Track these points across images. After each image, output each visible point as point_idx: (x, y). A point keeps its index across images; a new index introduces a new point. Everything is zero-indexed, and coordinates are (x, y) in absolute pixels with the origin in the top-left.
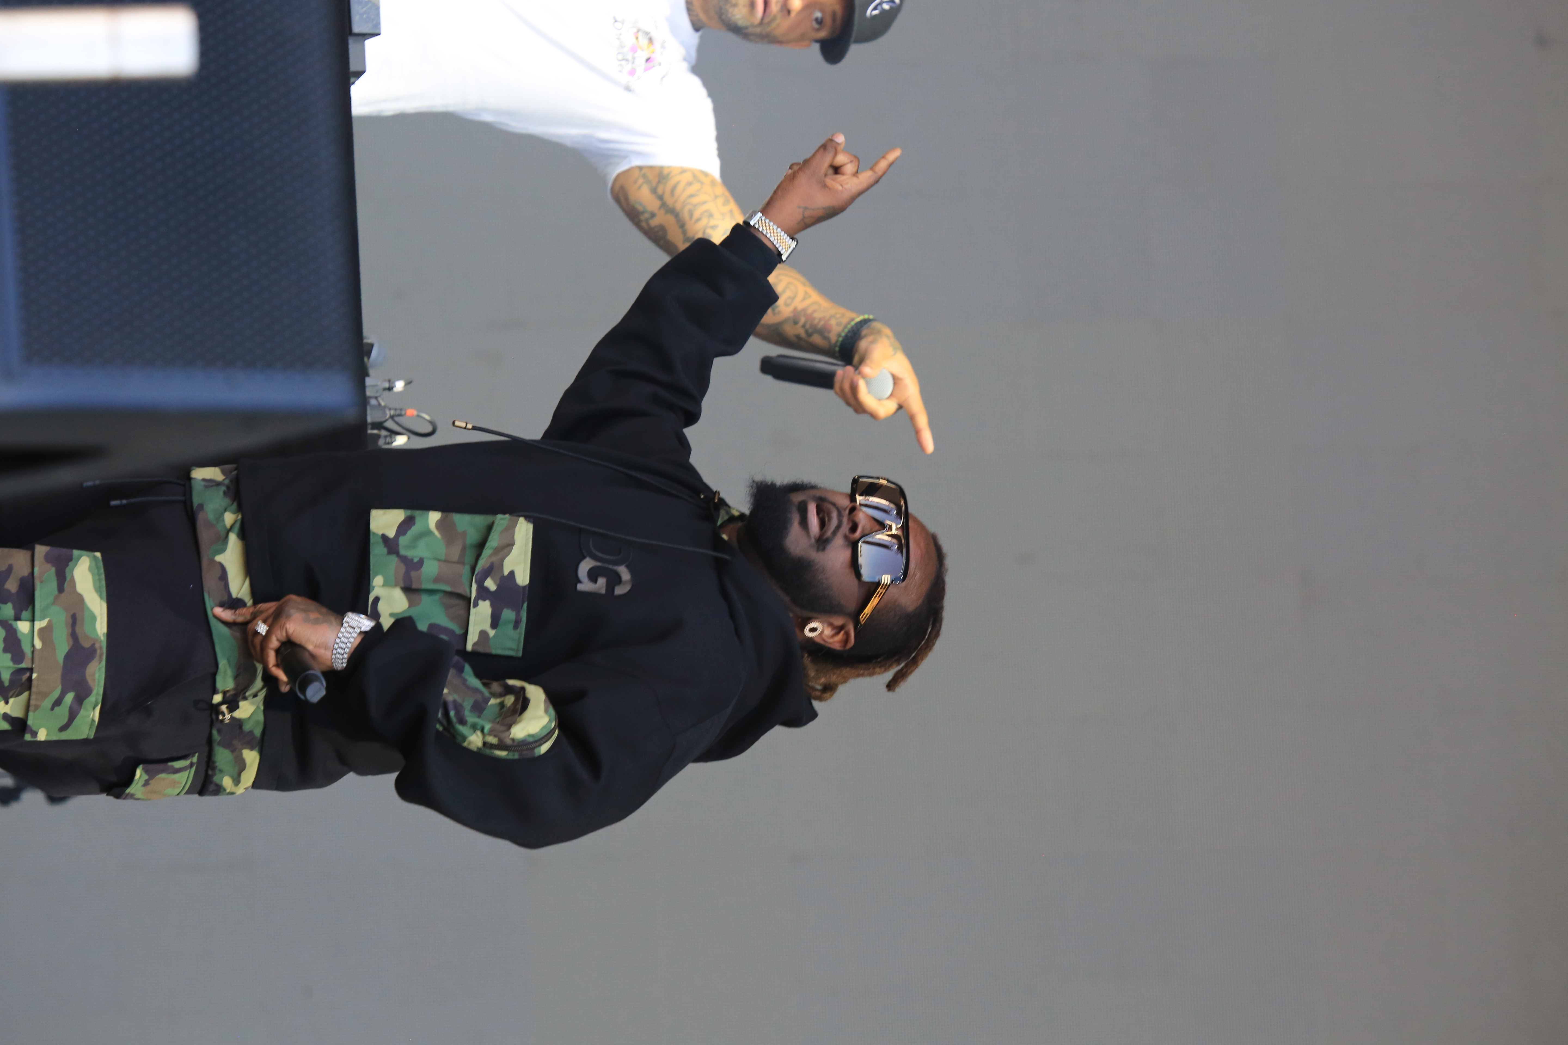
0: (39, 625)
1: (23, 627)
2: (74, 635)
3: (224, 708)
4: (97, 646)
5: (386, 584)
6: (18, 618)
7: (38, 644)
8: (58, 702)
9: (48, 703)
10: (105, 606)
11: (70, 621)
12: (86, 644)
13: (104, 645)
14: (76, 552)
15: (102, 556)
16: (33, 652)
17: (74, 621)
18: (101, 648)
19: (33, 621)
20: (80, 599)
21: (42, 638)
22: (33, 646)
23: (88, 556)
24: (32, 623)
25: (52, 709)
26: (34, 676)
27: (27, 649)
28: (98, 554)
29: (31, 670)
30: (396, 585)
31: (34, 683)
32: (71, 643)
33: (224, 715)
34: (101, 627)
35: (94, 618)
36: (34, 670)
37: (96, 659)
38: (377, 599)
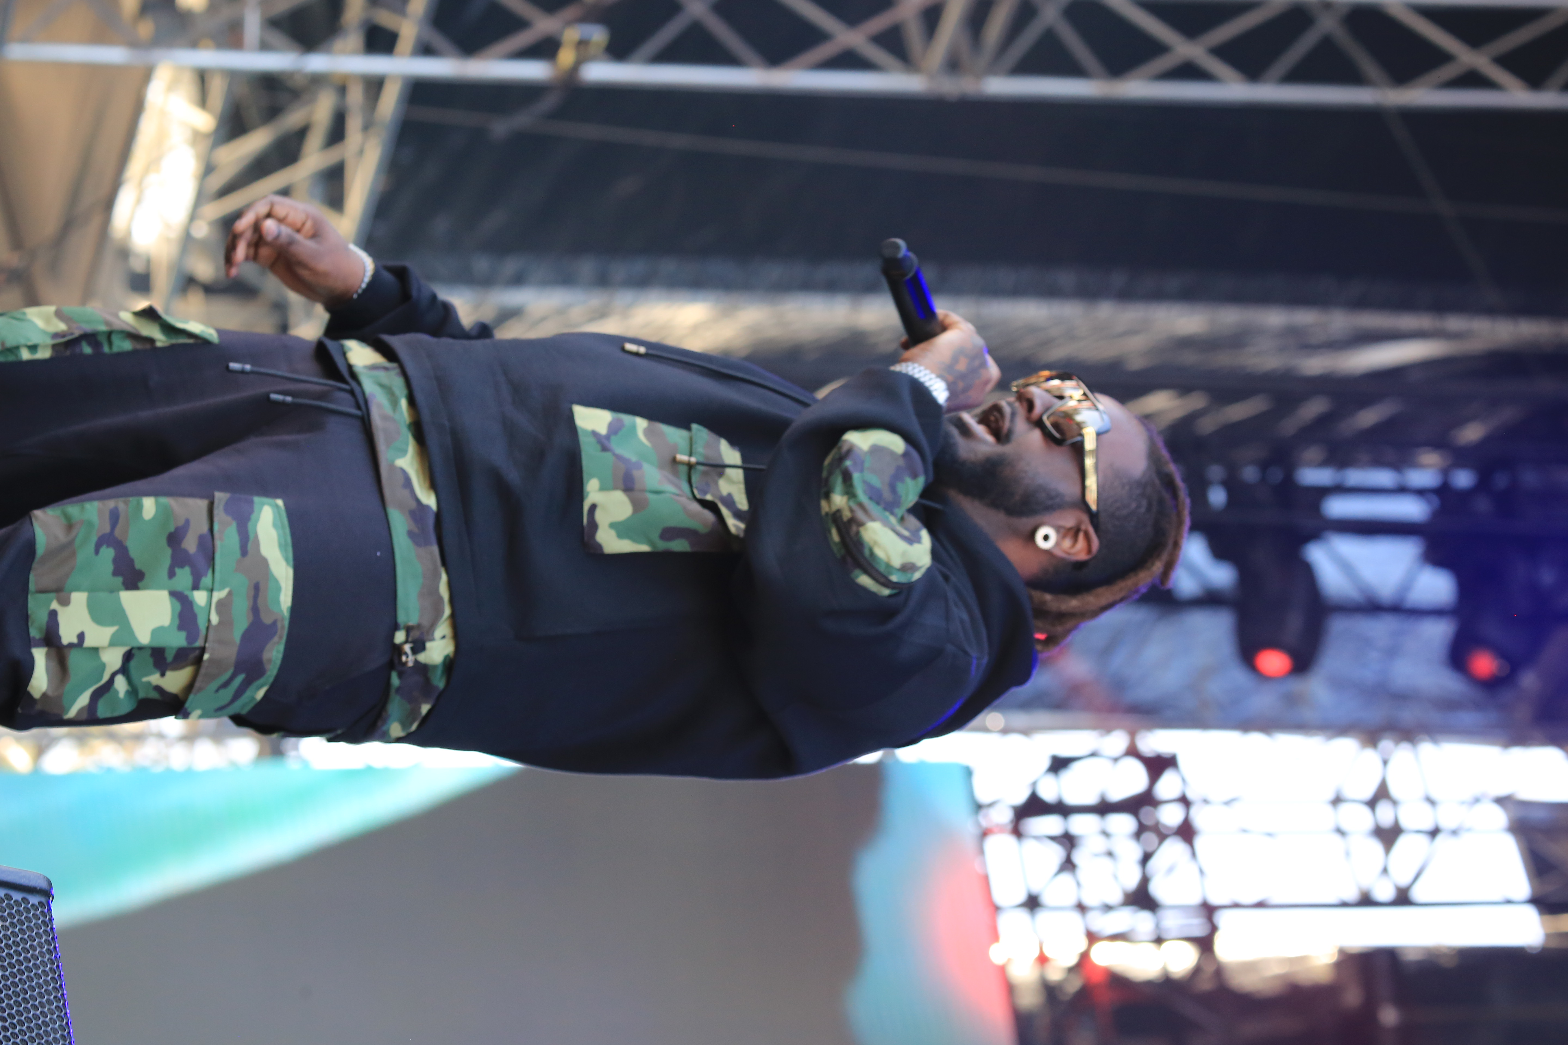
0: (218, 595)
1: (200, 597)
2: (255, 610)
3: (407, 648)
4: (279, 625)
5: (603, 488)
6: (196, 587)
7: (215, 619)
8: (225, 685)
9: (215, 685)
10: (291, 572)
11: (252, 593)
12: (267, 620)
13: (286, 623)
14: (257, 499)
15: (285, 505)
16: (208, 628)
17: (257, 590)
18: (283, 627)
19: (211, 591)
20: (264, 562)
21: (219, 612)
22: (209, 621)
23: (269, 504)
24: (210, 593)
25: (217, 691)
26: (206, 656)
27: (202, 624)
28: (280, 502)
29: (203, 650)
30: (615, 488)
31: (204, 665)
32: (251, 618)
33: (407, 657)
34: (286, 599)
35: (279, 589)
36: (206, 650)
37: (276, 639)
38: (593, 507)
